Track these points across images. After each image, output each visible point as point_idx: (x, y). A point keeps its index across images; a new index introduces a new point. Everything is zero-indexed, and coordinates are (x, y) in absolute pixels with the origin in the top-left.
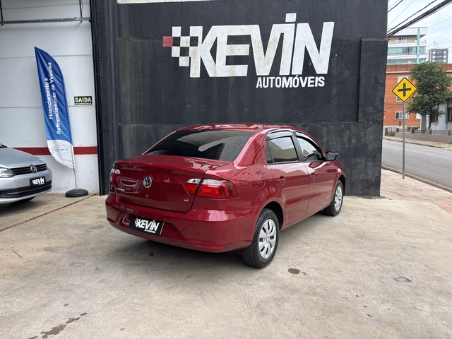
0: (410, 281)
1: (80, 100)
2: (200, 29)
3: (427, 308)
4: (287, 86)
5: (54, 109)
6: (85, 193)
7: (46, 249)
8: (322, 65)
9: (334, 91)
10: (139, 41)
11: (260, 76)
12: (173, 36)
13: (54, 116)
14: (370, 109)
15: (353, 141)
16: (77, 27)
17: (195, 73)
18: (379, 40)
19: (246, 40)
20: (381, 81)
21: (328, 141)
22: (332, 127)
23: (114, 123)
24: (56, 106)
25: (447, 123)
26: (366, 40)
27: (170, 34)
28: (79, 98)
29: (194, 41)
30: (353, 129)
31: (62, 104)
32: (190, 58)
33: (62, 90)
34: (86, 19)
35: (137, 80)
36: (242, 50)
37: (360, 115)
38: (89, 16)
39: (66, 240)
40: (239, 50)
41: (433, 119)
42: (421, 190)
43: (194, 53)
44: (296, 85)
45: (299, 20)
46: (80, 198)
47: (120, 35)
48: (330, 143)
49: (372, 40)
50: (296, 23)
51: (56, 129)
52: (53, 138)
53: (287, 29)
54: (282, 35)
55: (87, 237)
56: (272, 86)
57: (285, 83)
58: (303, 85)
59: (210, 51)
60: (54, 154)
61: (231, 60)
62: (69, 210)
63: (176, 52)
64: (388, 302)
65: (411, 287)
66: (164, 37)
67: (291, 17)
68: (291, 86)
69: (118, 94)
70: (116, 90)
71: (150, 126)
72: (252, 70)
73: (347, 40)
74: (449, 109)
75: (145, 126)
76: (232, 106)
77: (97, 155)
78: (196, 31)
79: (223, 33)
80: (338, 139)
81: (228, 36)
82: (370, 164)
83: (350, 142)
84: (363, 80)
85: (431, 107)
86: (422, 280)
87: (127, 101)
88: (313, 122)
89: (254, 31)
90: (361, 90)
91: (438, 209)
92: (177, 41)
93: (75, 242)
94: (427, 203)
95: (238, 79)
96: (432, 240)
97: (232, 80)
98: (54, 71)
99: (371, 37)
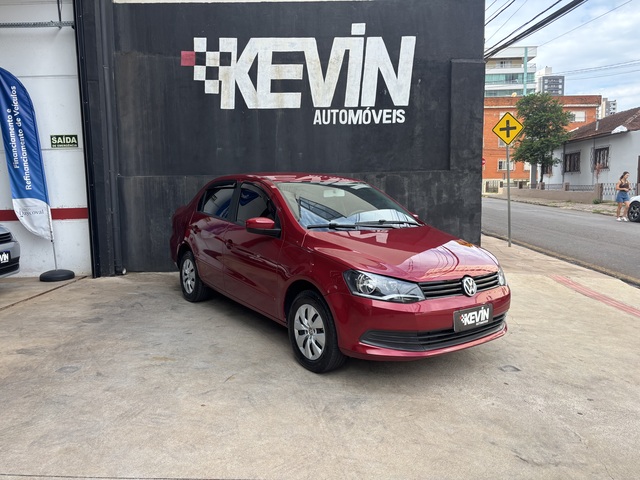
0: (518, 370)
1: (58, 141)
2: (234, 41)
3: (540, 401)
4: (355, 123)
5: (21, 154)
6: (70, 275)
7: (20, 352)
8: (401, 94)
9: (418, 129)
10: (146, 56)
11: (318, 108)
12: (196, 50)
13: (21, 164)
14: (465, 153)
15: (444, 196)
16: (55, 34)
17: (228, 103)
18: (473, 61)
19: (298, 58)
20: (478, 116)
21: (410, 196)
22: (415, 178)
23: (112, 174)
24: (23, 149)
25: (563, 175)
26: (458, 61)
27: (191, 48)
28: (57, 137)
29: (226, 59)
30: (444, 180)
31: (33, 147)
32: (220, 82)
33: (32, 127)
34: (67, 24)
35: (145, 112)
36: (292, 72)
37: (452, 161)
38: (72, 20)
39: (48, 339)
40: (288, 71)
41: (546, 169)
42: (532, 261)
43: (226, 75)
44: (367, 120)
45: (369, 33)
46: (63, 283)
47: (118, 48)
48: (414, 199)
49: (465, 61)
50: (365, 37)
51: (24, 183)
52: (20, 196)
53: (354, 45)
54: (347, 52)
55: (79, 334)
56: (334, 123)
57: (353, 118)
58: (377, 121)
59: (249, 73)
60: (23, 220)
61: (279, 86)
62: (48, 299)
63: (199, 73)
64: (491, 395)
65: (520, 377)
66: (183, 52)
67: (358, 28)
68: (360, 123)
69: (117, 132)
70: (113, 126)
71: (164, 178)
72: (307, 99)
73: (433, 61)
74: (565, 156)
75: (157, 178)
76: (280, 149)
77: (87, 220)
78: (228, 44)
79: (266, 49)
80: (424, 193)
81: (273, 53)
82: (467, 226)
83: (439, 197)
84: (455, 114)
85: (543, 153)
86: (533, 369)
87: (130, 143)
88: (391, 170)
89: (308, 46)
90: (453, 127)
91: (552, 282)
92: (200, 59)
93: (62, 341)
94: (539, 276)
95: (288, 112)
96: (545, 321)
97: (280, 113)
98: (20, 99)
99: (464, 58)
